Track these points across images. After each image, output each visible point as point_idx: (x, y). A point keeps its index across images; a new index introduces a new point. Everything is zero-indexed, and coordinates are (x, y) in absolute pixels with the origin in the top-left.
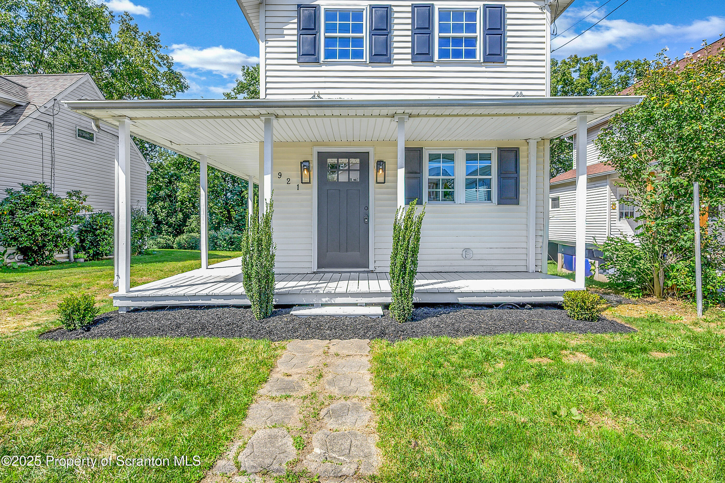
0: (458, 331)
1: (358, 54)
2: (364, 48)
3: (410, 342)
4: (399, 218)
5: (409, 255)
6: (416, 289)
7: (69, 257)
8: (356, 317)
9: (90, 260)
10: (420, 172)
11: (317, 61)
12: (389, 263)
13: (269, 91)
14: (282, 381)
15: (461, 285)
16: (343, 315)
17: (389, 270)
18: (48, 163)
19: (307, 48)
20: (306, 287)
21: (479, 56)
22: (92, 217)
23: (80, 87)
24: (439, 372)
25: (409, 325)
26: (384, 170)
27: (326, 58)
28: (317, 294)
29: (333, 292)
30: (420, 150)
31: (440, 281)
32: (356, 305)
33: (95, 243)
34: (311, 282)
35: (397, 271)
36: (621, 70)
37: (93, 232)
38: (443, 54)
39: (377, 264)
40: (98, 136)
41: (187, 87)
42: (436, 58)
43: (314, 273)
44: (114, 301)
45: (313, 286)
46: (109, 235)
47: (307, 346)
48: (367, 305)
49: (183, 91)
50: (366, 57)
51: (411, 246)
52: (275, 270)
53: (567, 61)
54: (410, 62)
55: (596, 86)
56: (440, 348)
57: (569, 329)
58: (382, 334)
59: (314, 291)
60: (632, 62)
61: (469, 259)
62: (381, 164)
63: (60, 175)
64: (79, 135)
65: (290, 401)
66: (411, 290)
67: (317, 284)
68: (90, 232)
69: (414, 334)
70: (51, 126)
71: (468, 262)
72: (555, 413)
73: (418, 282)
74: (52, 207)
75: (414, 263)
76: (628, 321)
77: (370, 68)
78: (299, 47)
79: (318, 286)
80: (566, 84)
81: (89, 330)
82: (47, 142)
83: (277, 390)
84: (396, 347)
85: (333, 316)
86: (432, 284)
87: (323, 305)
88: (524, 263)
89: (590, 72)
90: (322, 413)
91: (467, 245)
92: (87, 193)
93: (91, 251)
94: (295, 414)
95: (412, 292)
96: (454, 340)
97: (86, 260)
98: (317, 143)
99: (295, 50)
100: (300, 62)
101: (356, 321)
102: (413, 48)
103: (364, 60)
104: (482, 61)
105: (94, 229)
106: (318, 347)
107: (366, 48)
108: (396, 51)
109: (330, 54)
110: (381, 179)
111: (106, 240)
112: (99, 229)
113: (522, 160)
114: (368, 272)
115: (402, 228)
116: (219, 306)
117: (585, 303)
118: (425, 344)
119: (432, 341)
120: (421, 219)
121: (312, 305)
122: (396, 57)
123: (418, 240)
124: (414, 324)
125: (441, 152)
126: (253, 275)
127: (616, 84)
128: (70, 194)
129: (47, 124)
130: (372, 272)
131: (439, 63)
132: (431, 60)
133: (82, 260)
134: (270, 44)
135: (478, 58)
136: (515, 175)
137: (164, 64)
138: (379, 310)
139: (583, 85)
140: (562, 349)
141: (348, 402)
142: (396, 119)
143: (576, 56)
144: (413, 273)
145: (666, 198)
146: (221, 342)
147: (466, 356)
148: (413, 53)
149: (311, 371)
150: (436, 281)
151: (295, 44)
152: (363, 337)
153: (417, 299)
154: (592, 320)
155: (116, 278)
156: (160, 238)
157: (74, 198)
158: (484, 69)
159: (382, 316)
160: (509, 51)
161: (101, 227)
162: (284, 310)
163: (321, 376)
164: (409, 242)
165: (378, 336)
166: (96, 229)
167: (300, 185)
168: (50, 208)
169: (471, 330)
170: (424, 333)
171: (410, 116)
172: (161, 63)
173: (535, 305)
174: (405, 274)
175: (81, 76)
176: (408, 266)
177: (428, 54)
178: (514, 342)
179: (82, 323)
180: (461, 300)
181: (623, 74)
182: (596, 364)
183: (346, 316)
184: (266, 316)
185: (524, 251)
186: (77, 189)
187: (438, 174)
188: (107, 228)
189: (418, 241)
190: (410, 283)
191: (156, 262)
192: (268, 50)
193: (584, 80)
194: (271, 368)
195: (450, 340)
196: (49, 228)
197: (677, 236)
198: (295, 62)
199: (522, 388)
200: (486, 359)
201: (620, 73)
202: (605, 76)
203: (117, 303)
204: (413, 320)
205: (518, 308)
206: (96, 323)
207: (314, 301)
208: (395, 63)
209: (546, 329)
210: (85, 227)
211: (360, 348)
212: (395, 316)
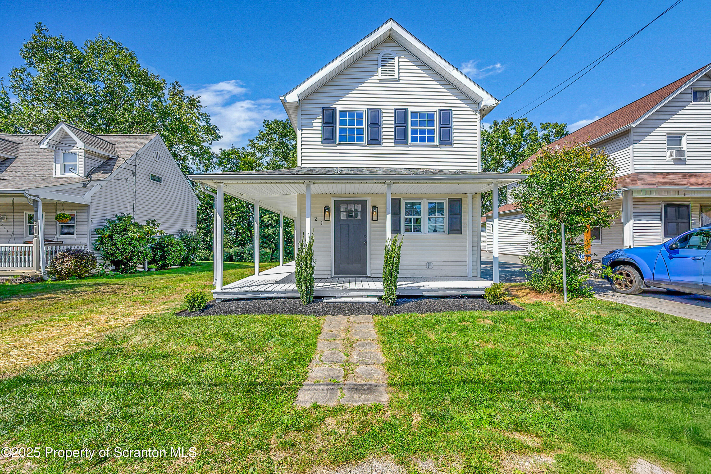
0: (422, 311)
1: (360, 139)
2: (364, 135)
3: (395, 316)
4: (388, 245)
5: (394, 267)
6: (398, 287)
7: (144, 267)
8: (363, 303)
9: (159, 270)
10: (400, 213)
11: (334, 143)
12: (382, 272)
13: (303, 162)
14: (328, 334)
15: (425, 285)
16: (355, 302)
17: (382, 275)
18: (131, 199)
19: (328, 136)
20: (331, 286)
21: (436, 141)
22: (161, 238)
23: (153, 144)
24: (412, 329)
25: (394, 308)
26: (377, 212)
27: (339, 141)
28: (338, 290)
29: (348, 289)
30: (400, 199)
31: (412, 282)
32: (362, 297)
33: (163, 257)
34: (332, 283)
35: (387, 276)
36: (544, 129)
37: (161, 249)
38: (414, 139)
39: (372, 272)
40: (164, 179)
41: (221, 137)
42: (409, 142)
43: (332, 278)
44: (214, 295)
45: (335, 285)
46: (173, 252)
47: (337, 319)
48: (368, 296)
49: (218, 140)
50: (365, 141)
51: (395, 261)
52: (315, 276)
53: (506, 121)
54: (393, 144)
55: (527, 140)
56: (412, 318)
57: (486, 309)
58: (379, 313)
59: (336, 288)
60: (552, 124)
61: (431, 269)
62: (375, 208)
63: (140, 208)
64: (152, 179)
65: (336, 341)
66: (395, 287)
67: (337, 284)
68: (159, 249)
69: (397, 313)
70: (134, 173)
71: (430, 271)
72: (466, 343)
73: (399, 283)
74: (138, 232)
75: (397, 271)
76: (523, 306)
77: (367, 148)
78: (322, 134)
79: (337, 285)
80: (505, 139)
81: (203, 311)
82: (131, 184)
83: (328, 337)
84: (387, 318)
85: (349, 303)
86: (407, 284)
87: (342, 297)
88: (465, 271)
89: (523, 130)
90: (354, 346)
91: (429, 260)
92: (159, 221)
93: (160, 263)
94: (340, 346)
95: (396, 288)
96: (420, 315)
97: (156, 270)
98: (334, 195)
99: (320, 136)
100: (323, 143)
101: (363, 306)
102: (395, 135)
103: (364, 143)
104: (438, 144)
105: (162, 247)
106: (344, 319)
107: (365, 135)
108: (384, 137)
109: (342, 139)
110: (375, 218)
111: (171, 255)
112: (166, 247)
113: (464, 207)
114: (366, 277)
115: (390, 250)
116: (278, 298)
117: (496, 294)
118: (404, 317)
119: (407, 316)
120: (400, 245)
121: (335, 297)
122: (384, 141)
123: (399, 257)
124: (397, 307)
125: (413, 201)
126: (303, 279)
127: (541, 140)
128: (148, 222)
129: (131, 172)
130: (369, 277)
131: (411, 145)
132: (406, 143)
133: (154, 270)
134: (304, 132)
135: (435, 143)
136: (459, 216)
137: (204, 120)
138: (376, 300)
139: (517, 140)
140: (478, 318)
141: (365, 342)
142: (386, 185)
143: (512, 118)
144: (396, 278)
145: (548, 232)
146: (288, 317)
147: (426, 321)
148: (394, 139)
149: (343, 329)
150: (410, 282)
151: (320, 132)
152: (368, 314)
153: (398, 293)
154: (500, 305)
155: (215, 281)
156: (200, 252)
157: (151, 224)
158: (439, 149)
159: (378, 303)
160: (455, 138)
161: (167, 246)
162: (318, 300)
163: (349, 331)
164: (393, 259)
165: (377, 314)
166: (164, 247)
167: (324, 221)
168: (136, 233)
169: (430, 310)
170: (403, 312)
171: (394, 183)
172: (201, 119)
173: (469, 297)
174: (391, 277)
175: (154, 136)
176: (393, 273)
177: (404, 139)
178: (453, 315)
179: (199, 308)
180: (424, 293)
181: (546, 132)
182: (493, 324)
183: (357, 303)
184: (309, 303)
185: (465, 264)
186: (153, 218)
187: (411, 215)
188: (172, 246)
189: (399, 259)
190: (395, 283)
191: (206, 271)
192: (303, 135)
193: (518, 136)
194: (321, 328)
195: (418, 315)
196: (135, 247)
197: (555, 255)
198: (320, 143)
199: (453, 334)
200: (437, 323)
201: (544, 132)
202: (533, 134)
203: (215, 296)
204: (396, 305)
205: (459, 298)
206: (206, 307)
207: (336, 294)
208: (384, 144)
209: (474, 309)
210: (156, 245)
211: (367, 319)
212: (386, 302)
